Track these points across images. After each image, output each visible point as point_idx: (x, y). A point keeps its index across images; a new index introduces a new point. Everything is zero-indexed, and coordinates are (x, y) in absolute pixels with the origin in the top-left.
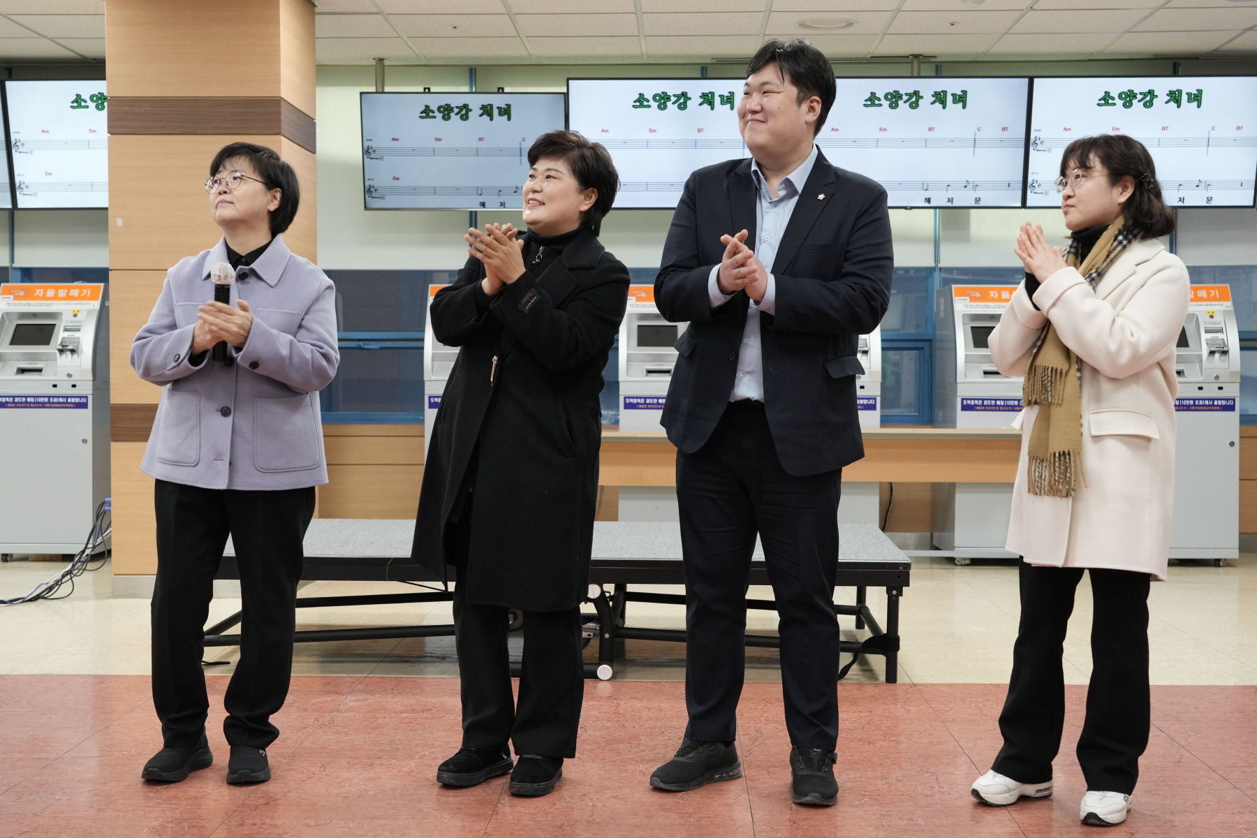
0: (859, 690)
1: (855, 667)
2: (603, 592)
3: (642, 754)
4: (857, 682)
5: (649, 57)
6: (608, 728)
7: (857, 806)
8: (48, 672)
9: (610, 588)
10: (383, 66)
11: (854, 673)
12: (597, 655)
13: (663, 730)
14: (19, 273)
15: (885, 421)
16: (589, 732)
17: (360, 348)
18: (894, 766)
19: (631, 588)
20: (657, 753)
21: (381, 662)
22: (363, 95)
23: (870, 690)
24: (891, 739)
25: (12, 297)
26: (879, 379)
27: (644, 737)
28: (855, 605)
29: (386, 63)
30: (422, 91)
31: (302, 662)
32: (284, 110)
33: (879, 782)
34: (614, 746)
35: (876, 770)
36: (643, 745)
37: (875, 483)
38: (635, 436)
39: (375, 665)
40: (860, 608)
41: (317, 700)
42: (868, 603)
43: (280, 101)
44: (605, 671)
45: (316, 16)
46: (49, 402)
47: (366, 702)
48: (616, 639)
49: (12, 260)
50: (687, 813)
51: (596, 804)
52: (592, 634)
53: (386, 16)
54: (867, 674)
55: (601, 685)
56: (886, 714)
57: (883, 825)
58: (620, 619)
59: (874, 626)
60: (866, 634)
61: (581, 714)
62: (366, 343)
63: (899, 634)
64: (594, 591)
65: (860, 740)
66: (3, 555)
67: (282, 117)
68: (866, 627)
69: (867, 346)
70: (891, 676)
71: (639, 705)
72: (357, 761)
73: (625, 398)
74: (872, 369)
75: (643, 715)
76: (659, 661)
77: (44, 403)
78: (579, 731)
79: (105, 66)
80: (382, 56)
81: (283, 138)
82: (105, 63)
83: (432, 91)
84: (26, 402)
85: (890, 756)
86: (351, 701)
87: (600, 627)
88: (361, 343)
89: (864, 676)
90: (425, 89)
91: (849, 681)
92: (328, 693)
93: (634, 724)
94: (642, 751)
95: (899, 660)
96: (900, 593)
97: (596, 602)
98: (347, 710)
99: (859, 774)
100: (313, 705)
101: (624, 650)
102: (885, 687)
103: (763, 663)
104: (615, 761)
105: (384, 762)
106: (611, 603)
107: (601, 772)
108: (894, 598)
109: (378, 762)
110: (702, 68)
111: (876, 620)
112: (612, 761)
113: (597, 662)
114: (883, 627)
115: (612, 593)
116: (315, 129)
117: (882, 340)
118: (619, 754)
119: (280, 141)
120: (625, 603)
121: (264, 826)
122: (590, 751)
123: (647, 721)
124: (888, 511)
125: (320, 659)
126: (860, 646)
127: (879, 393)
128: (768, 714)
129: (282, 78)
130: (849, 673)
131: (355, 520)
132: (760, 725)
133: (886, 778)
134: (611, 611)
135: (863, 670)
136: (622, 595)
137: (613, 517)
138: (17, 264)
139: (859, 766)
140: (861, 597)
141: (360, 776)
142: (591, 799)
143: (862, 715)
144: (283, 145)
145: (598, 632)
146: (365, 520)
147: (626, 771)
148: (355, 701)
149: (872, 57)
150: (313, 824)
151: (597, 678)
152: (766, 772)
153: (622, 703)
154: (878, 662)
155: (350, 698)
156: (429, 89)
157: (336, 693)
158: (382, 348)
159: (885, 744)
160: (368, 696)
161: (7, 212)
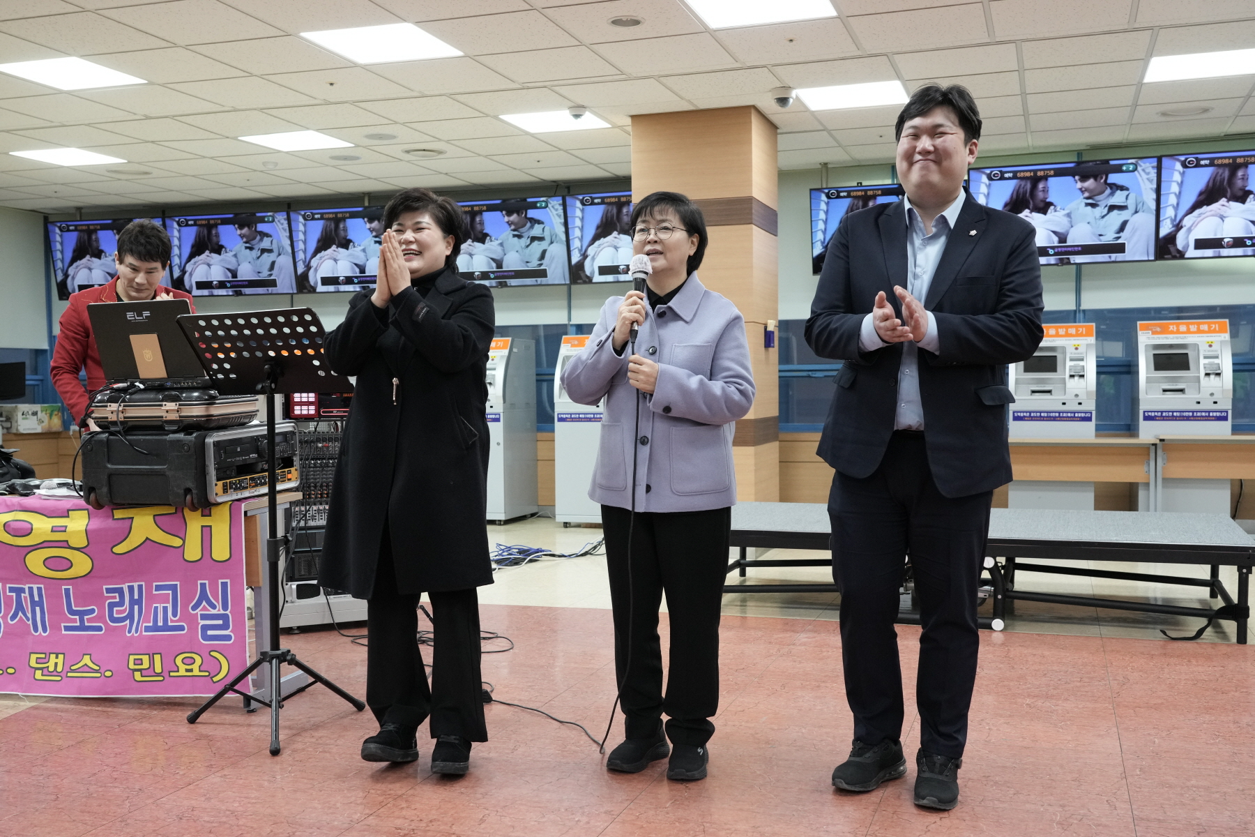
0: (1213, 648)
1: (1209, 629)
2: (996, 563)
3: (1029, 690)
4: (1211, 642)
5: (1034, 148)
6: (1000, 668)
7: (1212, 744)
8: (593, 606)
9: (1002, 560)
10: (827, 168)
11: (1209, 634)
12: (992, 611)
13: (1045, 672)
14: (574, 328)
15: (1236, 429)
16: (985, 671)
17: (809, 377)
18: (1244, 713)
19: (1018, 560)
20: (1040, 691)
21: (826, 609)
22: (812, 191)
23: (1224, 649)
24: (1242, 690)
25: (570, 345)
26: (1231, 396)
27: (1029, 678)
28: (1209, 578)
29: (829, 166)
30: (856, 185)
31: (768, 607)
32: (755, 206)
33: (1231, 725)
34: (1006, 683)
35: (1228, 716)
36: (1030, 683)
37: (1227, 480)
38: (1022, 441)
39: (821, 611)
40: (1214, 582)
41: (779, 636)
42: (1221, 578)
43: (752, 199)
44: (998, 624)
45: (778, 136)
46: (594, 418)
47: (814, 639)
48: (1007, 599)
49: (570, 319)
50: (1066, 740)
51: (992, 727)
52: (987, 595)
53: (829, 132)
54: (1221, 635)
55: (994, 635)
56: (1238, 670)
57: (1235, 761)
58: (1010, 584)
59: (1226, 597)
60: (1219, 603)
61: (979, 656)
62: (814, 372)
63: (1249, 604)
64: (989, 562)
65: (1214, 690)
66: (564, 523)
67: (753, 211)
68: (1219, 597)
69: (1219, 369)
70: (1242, 637)
71: (1026, 652)
72: (808, 683)
73: (1014, 412)
74: (1224, 388)
75: (1029, 660)
76: (1042, 617)
77: (591, 418)
78: (978, 670)
79: (631, 182)
80: (826, 161)
81: (753, 226)
82: (631, 179)
83: (863, 184)
84: (579, 418)
85: (1241, 704)
86: (803, 637)
87: (994, 590)
88: (810, 373)
89: (1218, 638)
90: (858, 183)
91: (1204, 641)
92: (787, 631)
93: (1022, 667)
94: (1029, 688)
95: (1249, 626)
96: (1250, 571)
97: (990, 570)
98: (800, 645)
99: (1213, 718)
100: (776, 639)
101: (1013, 608)
102: (1236, 647)
103: (1128, 622)
104: (1007, 695)
105: (828, 685)
106: (1002, 572)
107: (995, 703)
108: (1244, 575)
109: (823, 685)
110: (1078, 154)
111: (1228, 591)
112: (1004, 695)
113: (992, 616)
114: (1235, 597)
115: (1004, 564)
116: (777, 218)
117: (1233, 364)
118: (1010, 689)
119: (752, 229)
120: (1014, 571)
121: (742, 727)
122: (987, 686)
123: (1033, 664)
124: (1238, 502)
125: (780, 605)
126: (1214, 612)
127: (1230, 407)
128: (1134, 664)
129: (753, 183)
130: (1204, 634)
131: (806, 504)
132: (1127, 673)
133: (1237, 723)
134: (1003, 578)
135: (1216, 632)
136: (1011, 565)
137: (1005, 505)
138: (574, 322)
139: (1214, 712)
140: (1215, 573)
141: (810, 695)
142: (988, 724)
143: (1216, 669)
144: (754, 231)
145: (992, 594)
146: (813, 504)
147: (1016, 703)
148: (806, 638)
149: (1225, 135)
150: (776, 728)
151: (991, 628)
152: (1132, 711)
153: (1012, 649)
154: (1230, 626)
155: (802, 635)
156: (861, 183)
157: (793, 631)
158: (825, 376)
159: (1237, 694)
160: (816, 635)
161: (566, 287)
